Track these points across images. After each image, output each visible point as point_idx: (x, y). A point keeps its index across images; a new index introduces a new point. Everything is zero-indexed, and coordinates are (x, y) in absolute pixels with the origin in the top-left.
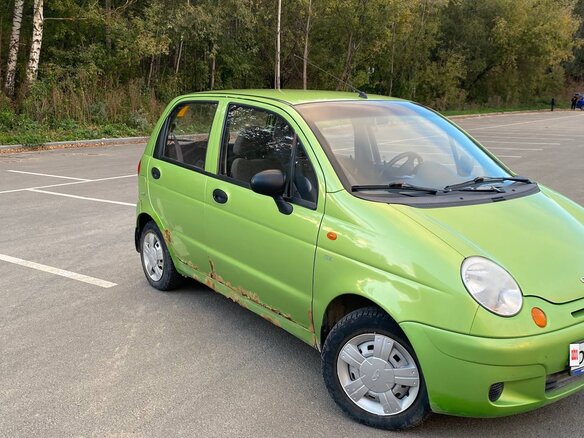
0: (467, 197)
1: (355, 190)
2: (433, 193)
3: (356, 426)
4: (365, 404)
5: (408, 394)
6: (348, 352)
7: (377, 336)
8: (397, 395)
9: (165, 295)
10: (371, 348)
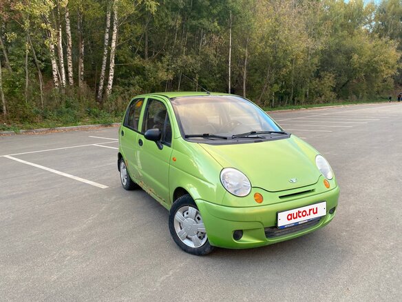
0: (240, 140)
1: (186, 137)
2: (225, 138)
3: (183, 252)
4: (187, 242)
5: (204, 237)
6: (179, 215)
7: (190, 208)
8: (200, 237)
9: (128, 192)
10: (187, 213)
